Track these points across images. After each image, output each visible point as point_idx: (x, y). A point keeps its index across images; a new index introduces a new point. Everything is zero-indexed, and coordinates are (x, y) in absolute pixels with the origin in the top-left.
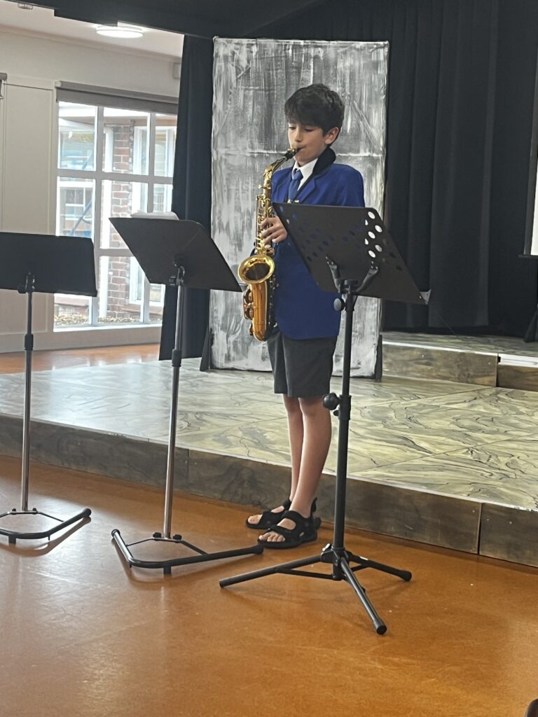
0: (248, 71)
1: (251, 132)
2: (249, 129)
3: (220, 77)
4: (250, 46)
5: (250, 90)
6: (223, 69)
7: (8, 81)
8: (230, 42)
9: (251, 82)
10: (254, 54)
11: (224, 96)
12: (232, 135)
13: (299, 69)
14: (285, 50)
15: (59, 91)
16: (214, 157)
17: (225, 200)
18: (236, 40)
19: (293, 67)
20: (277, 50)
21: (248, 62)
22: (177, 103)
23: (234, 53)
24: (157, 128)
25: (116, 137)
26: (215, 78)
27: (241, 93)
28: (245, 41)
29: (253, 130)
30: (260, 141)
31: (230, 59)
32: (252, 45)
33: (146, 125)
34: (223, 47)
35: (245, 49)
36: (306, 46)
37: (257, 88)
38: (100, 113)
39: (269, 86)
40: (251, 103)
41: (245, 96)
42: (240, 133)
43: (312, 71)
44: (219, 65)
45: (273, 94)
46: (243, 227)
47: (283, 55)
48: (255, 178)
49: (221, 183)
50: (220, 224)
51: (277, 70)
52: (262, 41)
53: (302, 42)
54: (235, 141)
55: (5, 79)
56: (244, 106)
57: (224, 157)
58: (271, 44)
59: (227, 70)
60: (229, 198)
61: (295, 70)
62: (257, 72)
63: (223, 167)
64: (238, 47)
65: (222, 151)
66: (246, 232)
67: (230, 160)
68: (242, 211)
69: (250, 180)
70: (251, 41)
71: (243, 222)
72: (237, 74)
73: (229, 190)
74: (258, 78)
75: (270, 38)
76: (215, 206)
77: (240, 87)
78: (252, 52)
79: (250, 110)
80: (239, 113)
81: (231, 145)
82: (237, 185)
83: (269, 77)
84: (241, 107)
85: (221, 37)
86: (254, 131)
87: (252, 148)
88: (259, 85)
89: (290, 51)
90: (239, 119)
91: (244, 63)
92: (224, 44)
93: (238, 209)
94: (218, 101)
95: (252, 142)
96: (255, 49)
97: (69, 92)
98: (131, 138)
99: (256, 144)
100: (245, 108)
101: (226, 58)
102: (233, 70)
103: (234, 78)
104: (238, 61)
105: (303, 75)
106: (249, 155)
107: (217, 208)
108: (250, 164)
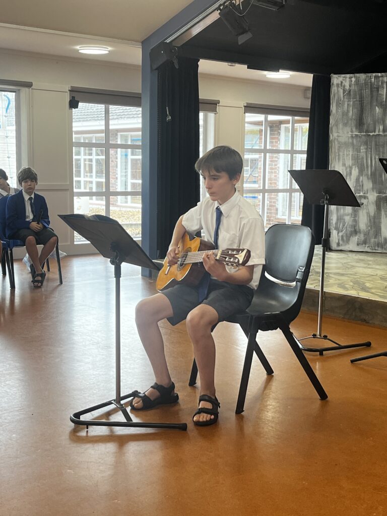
0: (350, 91)
1: (351, 124)
2: (350, 122)
3: (334, 95)
4: (351, 78)
5: (350, 101)
6: (336, 91)
7: (220, 104)
8: (340, 77)
9: (352, 97)
10: (353, 82)
11: (336, 105)
12: (341, 126)
13: (378, 89)
14: (370, 79)
15: (246, 108)
16: (331, 138)
17: (337, 160)
18: (343, 75)
19: (374, 88)
20: (366, 79)
21: (350, 86)
22: (309, 111)
23: (342, 82)
24: (295, 125)
25: (272, 131)
26: (332, 96)
27: (346, 103)
28: (348, 76)
30: (356, 128)
31: (340, 86)
32: (352, 77)
33: (289, 123)
34: (336, 79)
35: (348, 80)
36: (382, 76)
37: (355, 100)
38: (266, 119)
39: (361, 98)
40: (351, 108)
41: (348, 105)
42: (345, 125)
43: (385, 89)
44: (334, 89)
45: (364, 103)
46: (347, 174)
47: (369, 81)
48: (353, 148)
49: (335, 152)
51: (365, 90)
52: (358, 75)
53: (380, 74)
54: (342, 129)
55: (219, 103)
56: (347, 110)
57: (336, 137)
58: (362, 76)
59: (338, 91)
60: (339, 159)
61: (375, 89)
62: (355, 91)
63: (336, 143)
64: (344, 79)
65: (335, 135)
67: (340, 139)
68: (346, 166)
69: (351, 149)
70: (351, 75)
71: (347, 172)
72: (344, 93)
73: (339, 155)
74: (355, 95)
75: (362, 73)
76: (331, 164)
77: (345, 100)
78: (352, 81)
79: (351, 112)
80: (345, 114)
81: (340, 131)
82: (344, 152)
83: (361, 94)
85: (335, 74)
86: (353, 123)
87: (352, 132)
88: (356, 98)
89: (373, 79)
90: (345, 117)
91: (347, 87)
93: (344, 165)
94: (333, 108)
95: (352, 129)
96: (353, 79)
97: (250, 108)
98: (279, 131)
99: (354, 129)
100: (348, 111)
101: (338, 85)
102: (341, 91)
103: (342, 95)
104: (344, 86)
105: (380, 92)
106: (350, 136)
107: (333, 165)
108: (350, 140)
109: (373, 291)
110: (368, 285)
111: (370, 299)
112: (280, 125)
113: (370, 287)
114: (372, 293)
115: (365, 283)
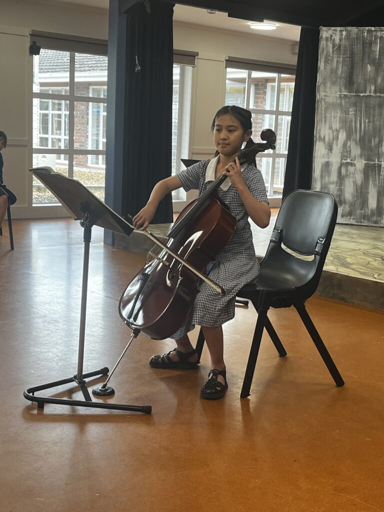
0: (340, 47)
1: (340, 82)
2: (339, 80)
3: (323, 50)
4: (341, 31)
5: (341, 57)
6: (325, 45)
7: (199, 57)
8: (330, 29)
9: (342, 52)
10: (344, 36)
11: (325, 61)
12: (328, 84)
13: (370, 44)
14: (363, 33)
15: (228, 62)
16: (318, 97)
17: (323, 123)
18: (333, 28)
19: (367, 43)
20: (358, 33)
21: (340, 41)
22: (296, 68)
23: (331, 36)
24: (282, 84)
25: (256, 89)
26: (320, 51)
27: (335, 60)
28: (338, 29)
29: (341, 81)
30: (345, 88)
31: (329, 39)
32: (343, 30)
33: (275, 82)
34: (325, 32)
35: (338, 33)
36: (376, 31)
37: (345, 56)
38: (249, 75)
39: (352, 55)
40: (341, 65)
41: (337, 61)
42: (334, 83)
43: (378, 45)
44: (323, 44)
45: (355, 59)
46: (333, 139)
47: (361, 36)
48: (341, 110)
49: (321, 113)
50: (320, 137)
51: (357, 45)
52: (349, 28)
53: (373, 29)
54: (330, 88)
55: (198, 55)
56: (336, 67)
57: (323, 97)
58: (354, 30)
59: (327, 46)
60: (325, 121)
61: (368, 45)
62: (345, 47)
63: (323, 103)
64: (334, 32)
65: (322, 94)
66: (335, 142)
67: (327, 99)
68: (333, 129)
69: (339, 111)
70: (342, 28)
71: (334, 136)
72: (333, 48)
73: (326, 117)
74: (345, 50)
75: (353, 26)
76: (317, 127)
77: (335, 56)
78: (342, 35)
79: (340, 70)
80: (334, 71)
81: (328, 90)
82: (331, 113)
83: (352, 50)
84: (335, 68)
85: (324, 26)
87: (341, 92)
88: (346, 54)
89: (366, 34)
90: (333, 75)
91: (337, 42)
92: (326, 30)
93: (331, 128)
94: (321, 65)
95: (340, 89)
96: (344, 33)
97: (233, 62)
98: (265, 90)
99: (343, 89)
100: (337, 68)
101: (327, 39)
102: (331, 45)
103: (331, 50)
104: (334, 40)
105: (373, 48)
106: (338, 96)
107: (318, 128)
108: (339, 101)
109: (354, 267)
110: (349, 260)
111: (350, 275)
112: (266, 83)
113: (351, 262)
114: (353, 269)
115: (346, 258)
